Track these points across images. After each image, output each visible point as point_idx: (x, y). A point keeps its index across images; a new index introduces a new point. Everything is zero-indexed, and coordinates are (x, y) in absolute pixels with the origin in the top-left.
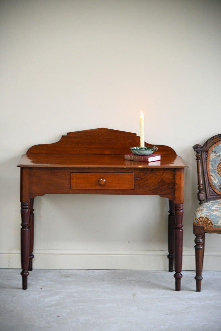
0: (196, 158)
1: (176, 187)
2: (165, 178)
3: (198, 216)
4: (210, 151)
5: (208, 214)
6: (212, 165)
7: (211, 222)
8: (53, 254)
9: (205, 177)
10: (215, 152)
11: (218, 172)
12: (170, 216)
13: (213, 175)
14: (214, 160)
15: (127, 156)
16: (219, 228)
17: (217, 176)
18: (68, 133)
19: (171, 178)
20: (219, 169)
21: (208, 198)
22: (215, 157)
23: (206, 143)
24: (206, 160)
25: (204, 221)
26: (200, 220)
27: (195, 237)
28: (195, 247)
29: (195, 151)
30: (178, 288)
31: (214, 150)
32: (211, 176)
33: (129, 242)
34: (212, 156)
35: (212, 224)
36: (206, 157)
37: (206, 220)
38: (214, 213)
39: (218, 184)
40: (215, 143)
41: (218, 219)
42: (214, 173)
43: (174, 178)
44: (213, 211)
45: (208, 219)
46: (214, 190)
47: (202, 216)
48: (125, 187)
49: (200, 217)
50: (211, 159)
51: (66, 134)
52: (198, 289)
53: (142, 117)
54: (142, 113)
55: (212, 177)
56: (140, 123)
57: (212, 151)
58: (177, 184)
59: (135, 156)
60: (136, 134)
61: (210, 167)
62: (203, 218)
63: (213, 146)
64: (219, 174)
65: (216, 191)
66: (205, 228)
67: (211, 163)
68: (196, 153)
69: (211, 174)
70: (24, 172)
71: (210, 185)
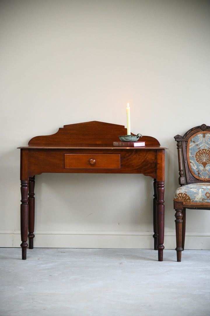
0: (177, 147)
1: (158, 166)
2: (147, 159)
3: (177, 193)
4: (189, 140)
5: (187, 191)
6: (191, 153)
7: (189, 198)
8: (51, 234)
9: (185, 163)
10: (194, 142)
11: (197, 159)
12: (154, 199)
13: (192, 161)
14: (193, 149)
15: (115, 143)
16: (196, 203)
17: (195, 163)
18: (64, 126)
19: (153, 158)
20: (197, 157)
21: (188, 182)
22: (193, 146)
23: (186, 134)
24: (186, 148)
25: (183, 197)
26: (179, 196)
27: (175, 212)
28: (175, 221)
29: (176, 140)
30: (160, 259)
31: (193, 140)
32: (191, 162)
33: (119, 224)
34: (191, 145)
35: (190, 200)
36: (186, 146)
37: (184, 196)
38: (191, 190)
39: (197, 170)
40: (194, 134)
41: (195, 195)
42: (193, 160)
43: (156, 158)
44: (191, 188)
45: (186, 195)
46: (194, 175)
47: (181, 192)
48: (113, 166)
49: (179, 194)
50: (190, 148)
51: (63, 127)
52: (179, 260)
53: (128, 108)
54: (128, 105)
55: (191, 164)
56: (127, 114)
57: (191, 141)
58: (159, 164)
59: (122, 142)
60: (124, 126)
61: (190, 155)
62: (182, 194)
63: (192, 137)
64: (198, 161)
65: (195, 176)
66: (184, 203)
67: (190, 151)
68: (177, 143)
69: (190, 161)
70: (24, 153)
71: (190, 171)
